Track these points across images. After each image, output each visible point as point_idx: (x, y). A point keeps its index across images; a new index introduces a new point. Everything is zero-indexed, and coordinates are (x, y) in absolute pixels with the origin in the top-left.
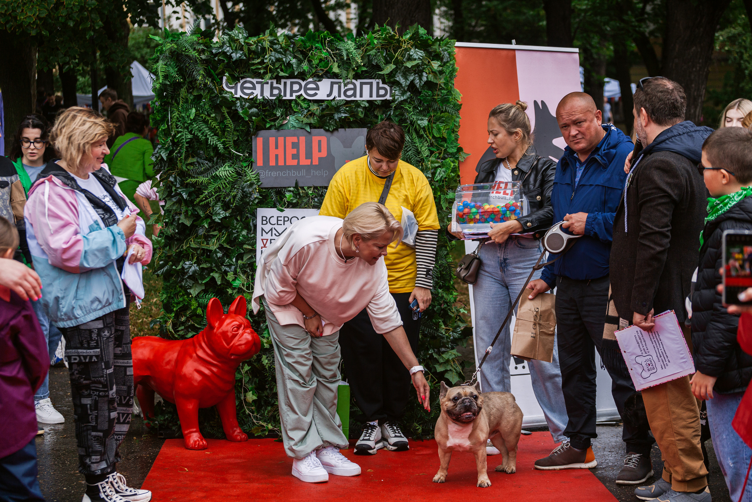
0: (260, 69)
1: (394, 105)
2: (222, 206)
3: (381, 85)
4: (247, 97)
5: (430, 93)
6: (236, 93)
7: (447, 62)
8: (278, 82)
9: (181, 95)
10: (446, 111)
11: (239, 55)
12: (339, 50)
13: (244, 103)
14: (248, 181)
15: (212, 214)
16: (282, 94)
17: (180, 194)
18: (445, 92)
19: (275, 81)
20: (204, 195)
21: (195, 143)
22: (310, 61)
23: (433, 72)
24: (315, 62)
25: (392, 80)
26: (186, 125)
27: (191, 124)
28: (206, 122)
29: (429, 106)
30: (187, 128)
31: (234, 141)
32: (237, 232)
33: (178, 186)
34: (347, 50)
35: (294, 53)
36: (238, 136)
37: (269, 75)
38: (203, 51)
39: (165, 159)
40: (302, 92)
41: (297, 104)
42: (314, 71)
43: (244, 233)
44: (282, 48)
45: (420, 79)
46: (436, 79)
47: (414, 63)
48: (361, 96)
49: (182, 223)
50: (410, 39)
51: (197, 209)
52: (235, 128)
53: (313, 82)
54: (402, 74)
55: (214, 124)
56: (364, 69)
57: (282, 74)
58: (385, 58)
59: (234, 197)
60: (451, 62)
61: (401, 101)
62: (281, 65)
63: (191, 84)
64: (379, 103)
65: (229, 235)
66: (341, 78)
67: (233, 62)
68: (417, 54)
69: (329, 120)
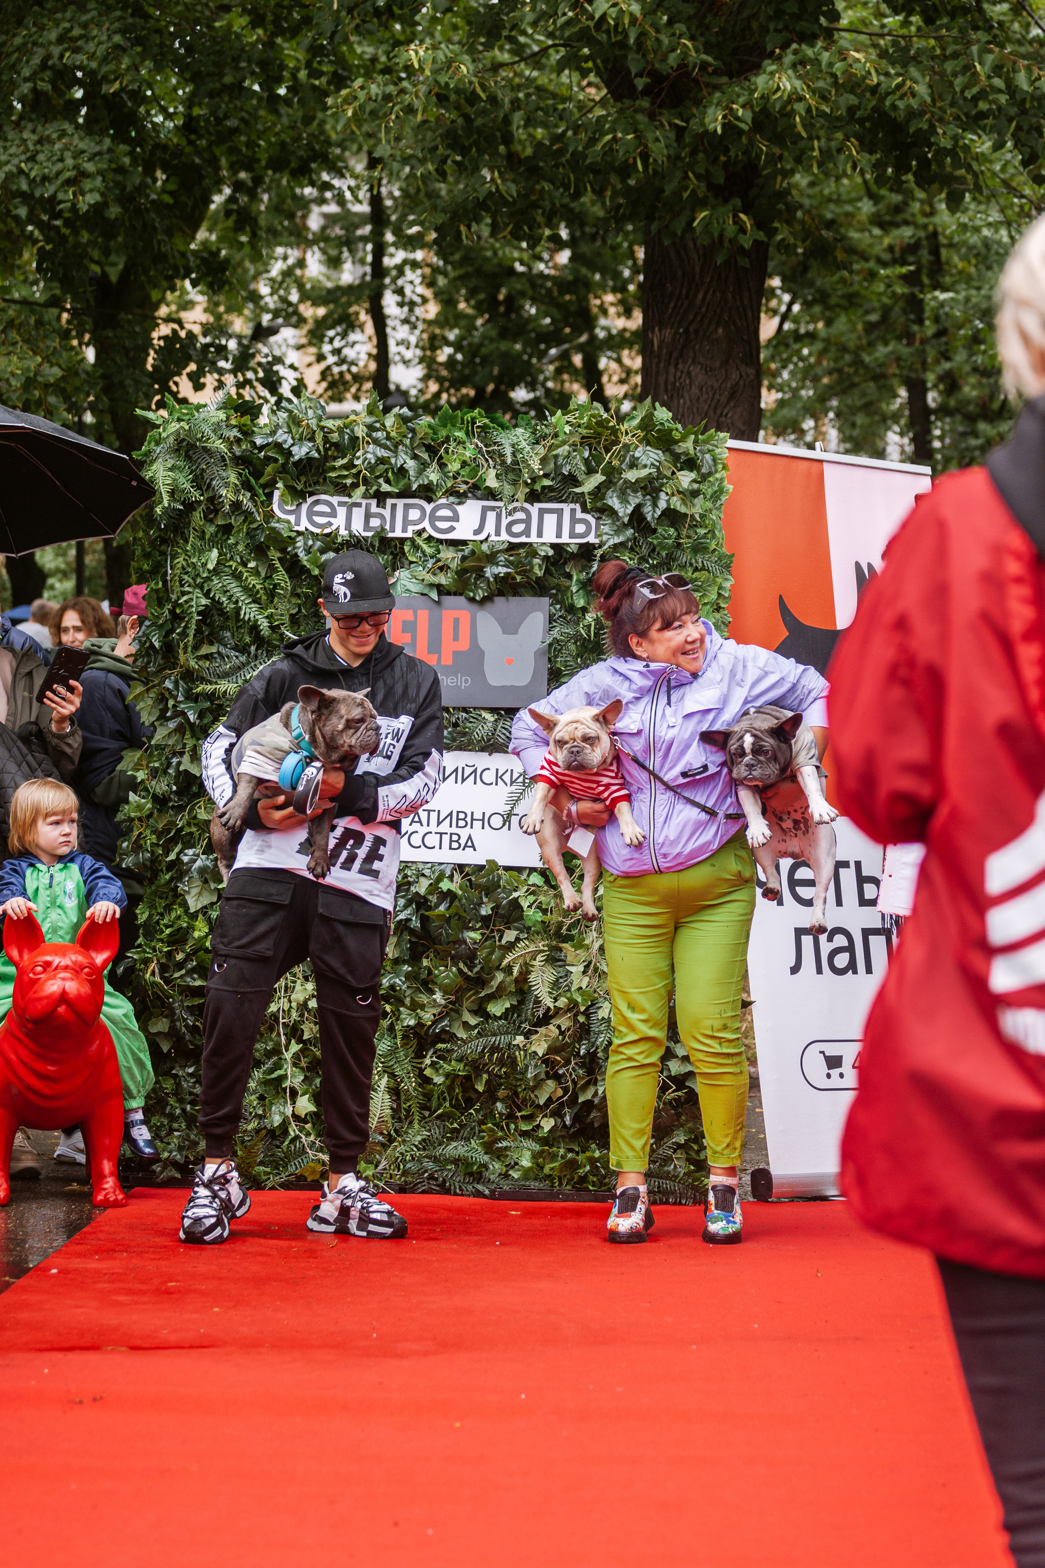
0: (345, 477)
1: (599, 553)
3: (579, 515)
4: (318, 531)
5: (672, 531)
6: (298, 523)
7: (710, 474)
8: (381, 504)
9: (193, 524)
10: (703, 568)
11: (304, 450)
12: (499, 444)
13: (311, 542)
16: (387, 527)
17: (183, 714)
18: (702, 531)
19: (374, 502)
21: (216, 618)
22: (442, 465)
23: (679, 492)
24: (454, 466)
25: (599, 504)
26: (199, 580)
27: (208, 579)
28: (237, 576)
29: (671, 558)
30: (201, 587)
31: (292, 615)
33: (180, 698)
34: (513, 446)
35: (413, 449)
36: (299, 606)
37: (362, 489)
38: (238, 441)
39: (157, 645)
40: (426, 524)
41: (416, 547)
42: (450, 485)
44: (388, 438)
45: (655, 505)
46: (685, 504)
47: (644, 473)
48: (540, 534)
49: (186, 771)
50: (638, 427)
52: (294, 589)
53: (449, 506)
54: (618, 492)
55: (253, 581)
56: (547, 482)
57: (385, 488)
58: (586, 462)
60: (718, 476)
61: (615, 545)
62: (386, 471)
63: (213, 504)
64: (573, 549)
66: (501, 500)
67: (296, 464)
68: (649, 457)
69: (476, 579)
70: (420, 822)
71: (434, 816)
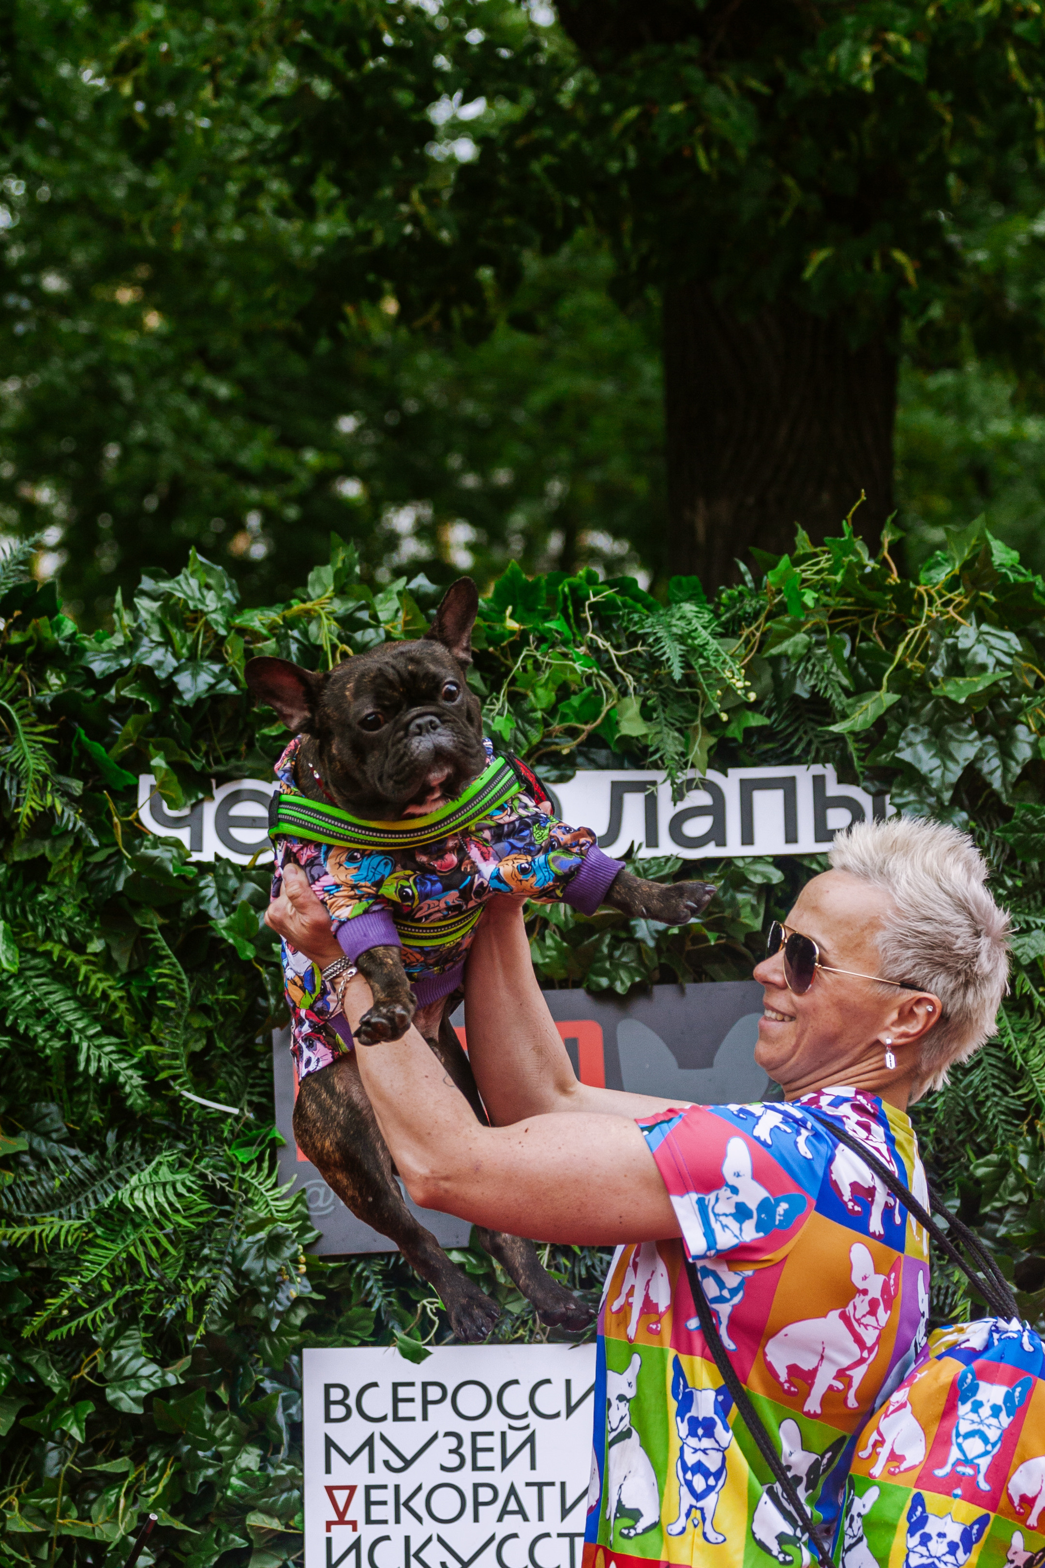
2: (146, 1342)
3: (834, 789)
4: (243, 860)
6: (197, 845)
11: (205, 679)
12: (643, 637)
13: (233, 883)
14: (260, 1225)
15: (101, 1378)
20: (66, 1294)
21: (21, 1073)
22: (515, 698)
24: (541, 698)
25: (882, 760)
28: (64, 975)
31: (194, 1056)
32: (218, 1457)
34: (681, 639)
36: (209, 1034)
42: (536, 737)
43: (250, 1458)
45: (1006, 754)
47: (981, 684)
48: (748, 838)
50: (953, 584)
51: (33, 1359)
52: (197, 994)
54: (925, 732)
55: (102, 983)
56: (756, 720)
58: (850, 668)
59: (200, 1300)
65: (179, 1475)
66: (655, 766)
67: (184, 711)
68: (991, 648)
69: (612, 947)
70: (521, 1511)
71: (552, 1496)
